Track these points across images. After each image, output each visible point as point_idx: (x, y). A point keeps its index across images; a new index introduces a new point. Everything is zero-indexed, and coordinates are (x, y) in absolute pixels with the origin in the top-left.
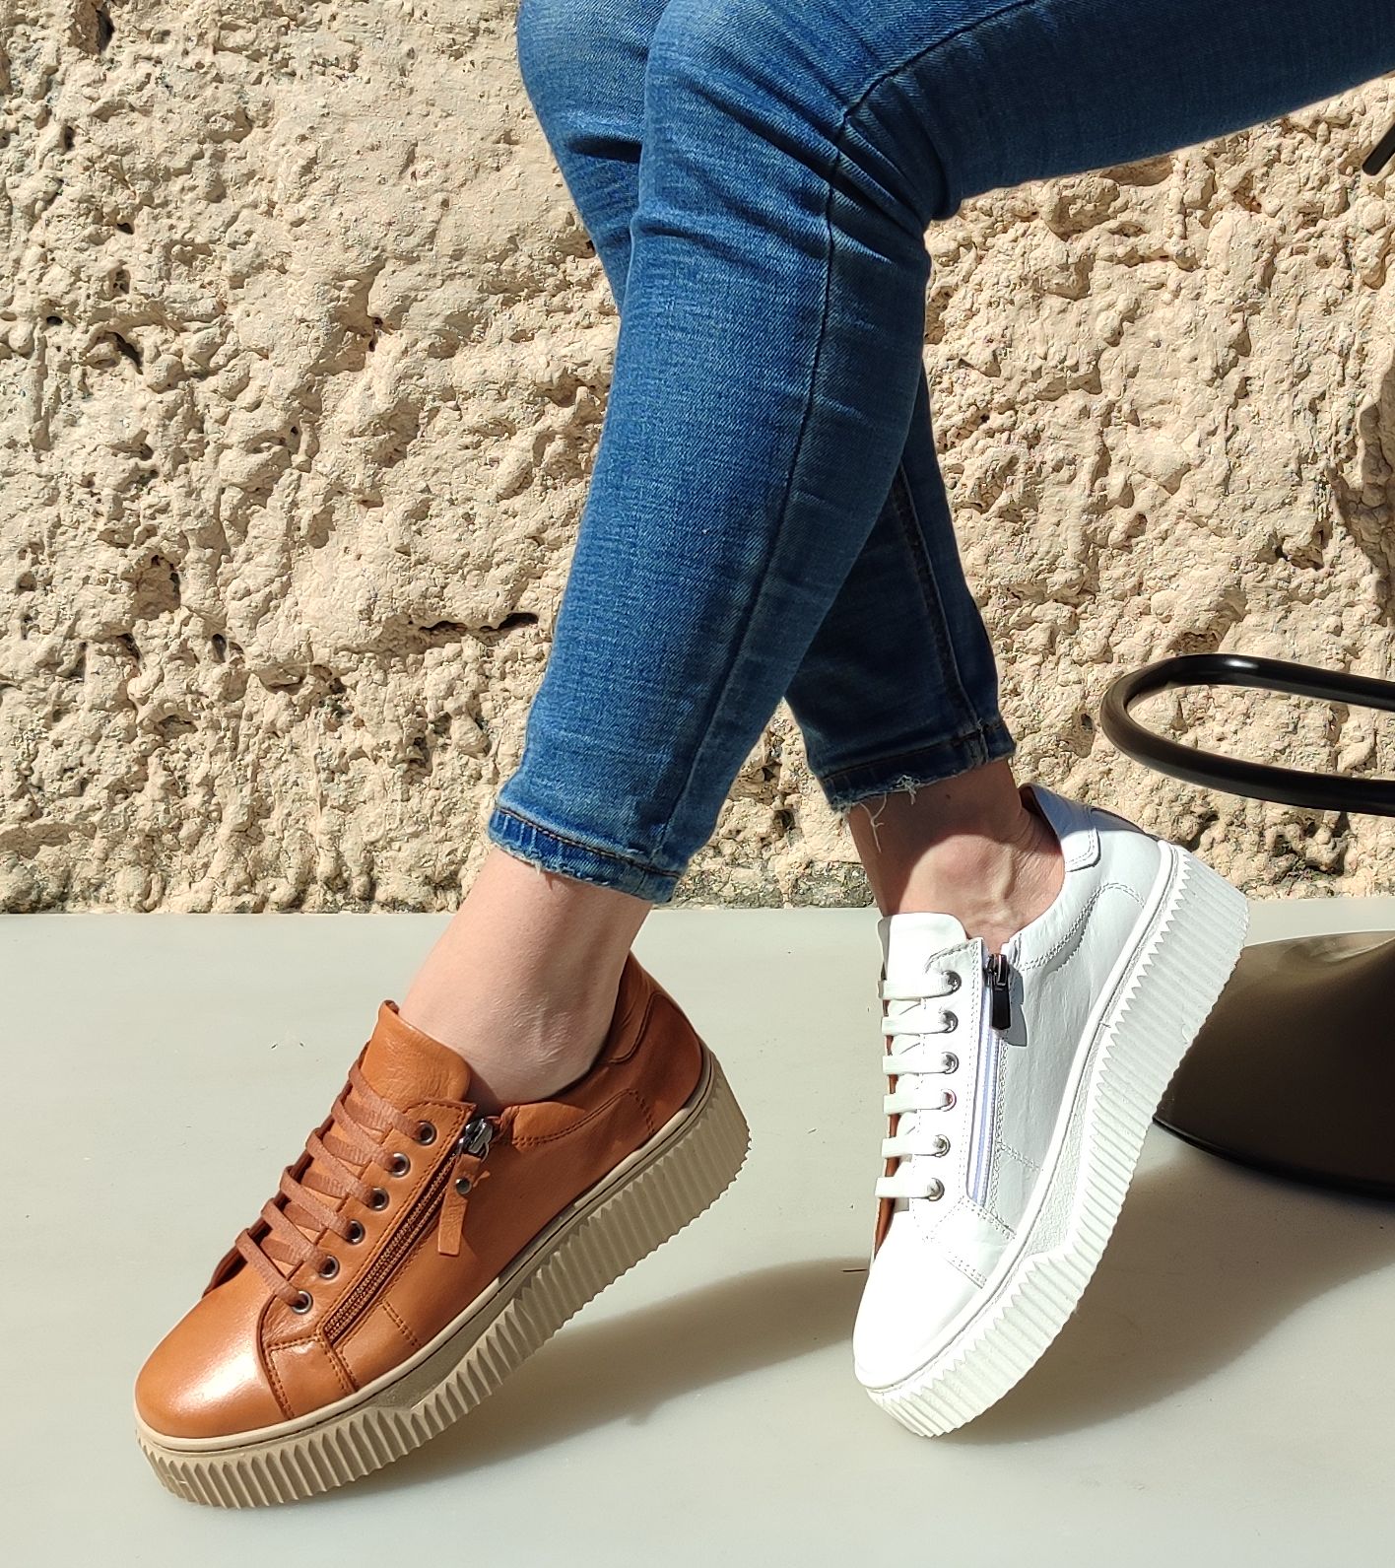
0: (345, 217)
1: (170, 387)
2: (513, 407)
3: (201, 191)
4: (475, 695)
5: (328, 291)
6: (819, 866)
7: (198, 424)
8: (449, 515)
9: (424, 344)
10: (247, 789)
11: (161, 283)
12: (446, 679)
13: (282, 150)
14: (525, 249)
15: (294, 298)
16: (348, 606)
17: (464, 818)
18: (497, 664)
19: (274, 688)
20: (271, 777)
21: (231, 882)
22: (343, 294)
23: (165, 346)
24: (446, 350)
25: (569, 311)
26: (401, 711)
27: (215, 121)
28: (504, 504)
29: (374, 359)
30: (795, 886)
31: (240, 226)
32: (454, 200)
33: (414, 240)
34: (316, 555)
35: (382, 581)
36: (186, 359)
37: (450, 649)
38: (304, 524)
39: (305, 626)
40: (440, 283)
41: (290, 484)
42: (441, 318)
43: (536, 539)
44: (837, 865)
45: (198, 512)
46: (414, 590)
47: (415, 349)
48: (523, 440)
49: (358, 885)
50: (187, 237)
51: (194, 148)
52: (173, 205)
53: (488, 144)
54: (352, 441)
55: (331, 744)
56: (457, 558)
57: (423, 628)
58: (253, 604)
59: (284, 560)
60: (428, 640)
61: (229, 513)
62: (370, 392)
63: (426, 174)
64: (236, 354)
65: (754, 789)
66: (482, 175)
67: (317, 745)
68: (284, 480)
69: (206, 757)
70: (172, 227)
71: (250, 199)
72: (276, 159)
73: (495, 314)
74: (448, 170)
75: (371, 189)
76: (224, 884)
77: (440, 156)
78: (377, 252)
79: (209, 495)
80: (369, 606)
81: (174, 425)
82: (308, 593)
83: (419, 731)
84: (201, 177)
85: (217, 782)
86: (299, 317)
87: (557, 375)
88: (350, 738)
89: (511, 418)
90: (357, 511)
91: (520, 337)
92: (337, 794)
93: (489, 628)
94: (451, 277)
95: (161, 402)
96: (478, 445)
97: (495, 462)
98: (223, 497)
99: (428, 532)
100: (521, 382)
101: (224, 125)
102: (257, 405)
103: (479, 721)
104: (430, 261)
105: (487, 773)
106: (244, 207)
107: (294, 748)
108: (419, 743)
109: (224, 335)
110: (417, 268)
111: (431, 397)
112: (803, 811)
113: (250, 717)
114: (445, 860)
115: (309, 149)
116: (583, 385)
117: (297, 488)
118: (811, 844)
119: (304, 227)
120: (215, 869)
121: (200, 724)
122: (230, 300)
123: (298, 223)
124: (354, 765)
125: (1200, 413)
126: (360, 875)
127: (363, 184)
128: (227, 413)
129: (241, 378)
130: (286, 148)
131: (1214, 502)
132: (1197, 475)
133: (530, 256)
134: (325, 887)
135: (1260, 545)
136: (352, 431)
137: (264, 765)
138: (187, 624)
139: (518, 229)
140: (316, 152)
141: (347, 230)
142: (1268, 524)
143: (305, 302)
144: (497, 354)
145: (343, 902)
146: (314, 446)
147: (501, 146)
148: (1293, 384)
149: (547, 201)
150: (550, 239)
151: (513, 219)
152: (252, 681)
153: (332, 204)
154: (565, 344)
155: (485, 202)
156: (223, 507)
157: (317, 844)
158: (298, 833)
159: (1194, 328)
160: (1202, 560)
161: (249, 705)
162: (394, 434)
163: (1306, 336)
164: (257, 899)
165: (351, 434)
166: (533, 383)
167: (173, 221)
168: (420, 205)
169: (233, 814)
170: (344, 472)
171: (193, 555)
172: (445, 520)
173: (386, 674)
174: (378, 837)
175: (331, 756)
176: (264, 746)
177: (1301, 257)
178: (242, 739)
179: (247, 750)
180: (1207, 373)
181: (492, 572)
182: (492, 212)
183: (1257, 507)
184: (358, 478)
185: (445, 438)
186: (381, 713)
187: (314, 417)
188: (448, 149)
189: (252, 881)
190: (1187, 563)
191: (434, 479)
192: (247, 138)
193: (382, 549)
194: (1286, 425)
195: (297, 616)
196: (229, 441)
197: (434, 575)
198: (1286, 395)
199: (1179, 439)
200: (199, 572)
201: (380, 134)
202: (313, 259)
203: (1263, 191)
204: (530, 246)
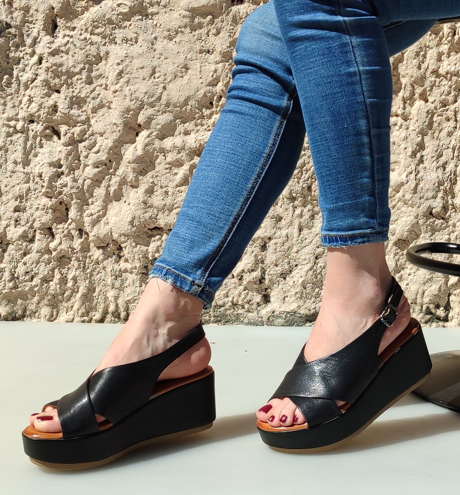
0: (131, 90)
1: (69, 145)
2: (183, 155)
3: (83, 80)
5: (124, 115)
6: (276, 313)
7: (78, 158)
8: (160, 191)
9: (155, 133)
10: (87, 281)
11: (69, 109)
12: (156, 246)
13: (111, 68)
14: (189, 104)
15: (113, 117)
16: (125, 220)
19: (98, 248)
20: (96, 278)
21: (80, 312)
22: (129, 116)
23: (69, 131)
24: (162, 137)
25: (203, 125)
26: (141, 256)
27: (90, 57)
28: (178, 188)
29: (138, 139)
30: (269, 319)
31: (96, 92)
32: (167, 86)
33: (153, 99)
34: (115, 203)
35: (137, 212)
36: (75, 136)
37: (158, 237)
38: (111, 192)
39: (110, 226)
40: (161, 113)
41: (108, 179)
42: (161, 125)
44: (282, 313)
45: (76, 187)
46: (147, 215)
47: (152, 135)
48: (186, 167)
49: (123, 315)
50: (78, 95)
51: (82, 66)
52: (74, 84)
53: (179, 69)
54: (129, 165)
55: (116, 267)
56: (162, 206)
57: (149, 229)
58: (93, 219)
59: (104, 204)
60: (150, 233)
61: (87, 187)
62: (136, 149)
63: (158, 78)
64: (92, 134)
65: (256, 286)
66: (177, 79)
67: (112, 267)
68: (106, 177)
69: (74, 270)
70: (73, 92)
71: (99, 83)
72: (109, 71)
73: (178, 125)
74: (166, 76)
75: (140, 81)
76: (78, 313)
77: (163, 72)
78: (141, 102)
79: (80, 181)
80: (132, 220)
81: (70, 158)
82: (111, 215)
83: (146, 263)
84: (84, 75)
85: (78, 279)
86: (114, 122)
87: (198, 145)
88: (123, 265)
89: (182, 159)
90: (129, 189)
91: (187, 133)
92: (118, 283)
94: (165, 112)
95: (66, 149)
96: (171, 169)
97: (176, 174)
98: (85, 182)
99: (153, 196)
100: (186, 148)
101: (92, 58)
102: (98, 152)
104: (158, 106)
106: (97, 86)
107: (104, 268)
108: (146, 267)
109: (88, 128)
110: (154, 109)
111: (156, 151)
112: (271, 295)
113: (90, 257)
115: (121, 67)
117: (110, 180)
118: (273, 306)
119: (117, 93)
120: (75, 308)
121: (73, 259)
122: (91, 117)
123: (115, 92)
124: (124, 274)
125: (407, 166)
126: (124, 311)
127: (138, 79)
128: (88, 154)
129: (93, 142)
130: (112, 67)
131: (411, 195)
132: (406, 186)
133: (191, 106)
134: (112, 315)
135: (425, 210)
136: (129, 161)
137: (94, 273)
138: (70, 225)
139: (188, 97)
140: (123, 68)
141: (132, 94)
142: (427, 203)
143: (116, 118)
144: (179, 138)
145: (117, 320)
146: (117, 166)
147: (184, 69)
148: (437, 159)
149: (198, 88)
150: (198, 101)
151: (186, 93)
152: (92, 245)
153: (127, 86)
154: (201, 136)
155: (177, 87)
156: (85, 186)
157: (110, 301)
158: (104, 297)
159: (406, 138)
160: (406, 215)
161: (90, 253)
162: (143, 163)
163: (442, 143)
164: (89, 318)
165: (129, 162)
166: (190, 148)
167: (74, 90)
168: (156, 87)
169: (82, 290)
170: (126, 175)
171: (74, 201)
172: (159, 192)
173: (136, 245)
174: (131, 298)
175: (116, 271)
176: (94, 267)
177: (441, 117)
178: (86, 264)
179: (88, 268)
180: (409, 153)
181: (173, 211)
182: (179, 91)
183: (425, 198)
184: (131, 177)
185: (160, 165)
186: (134, 256)
187: (117, 157)
188: (166, 69)
189: (87, 313)
190: (401, 216)
191: (155, 179)
192: (100, 64)
193: (137, 201)
194: (435, 171)
195: (107, 223)
196: (88, 163)
197: (154, 211)
198: (435, 161)
199: (400, 175)
200: (76, 207)
201: (144, 64)
202: (120, 103)
203: (429, 95)
204: (192, 103)
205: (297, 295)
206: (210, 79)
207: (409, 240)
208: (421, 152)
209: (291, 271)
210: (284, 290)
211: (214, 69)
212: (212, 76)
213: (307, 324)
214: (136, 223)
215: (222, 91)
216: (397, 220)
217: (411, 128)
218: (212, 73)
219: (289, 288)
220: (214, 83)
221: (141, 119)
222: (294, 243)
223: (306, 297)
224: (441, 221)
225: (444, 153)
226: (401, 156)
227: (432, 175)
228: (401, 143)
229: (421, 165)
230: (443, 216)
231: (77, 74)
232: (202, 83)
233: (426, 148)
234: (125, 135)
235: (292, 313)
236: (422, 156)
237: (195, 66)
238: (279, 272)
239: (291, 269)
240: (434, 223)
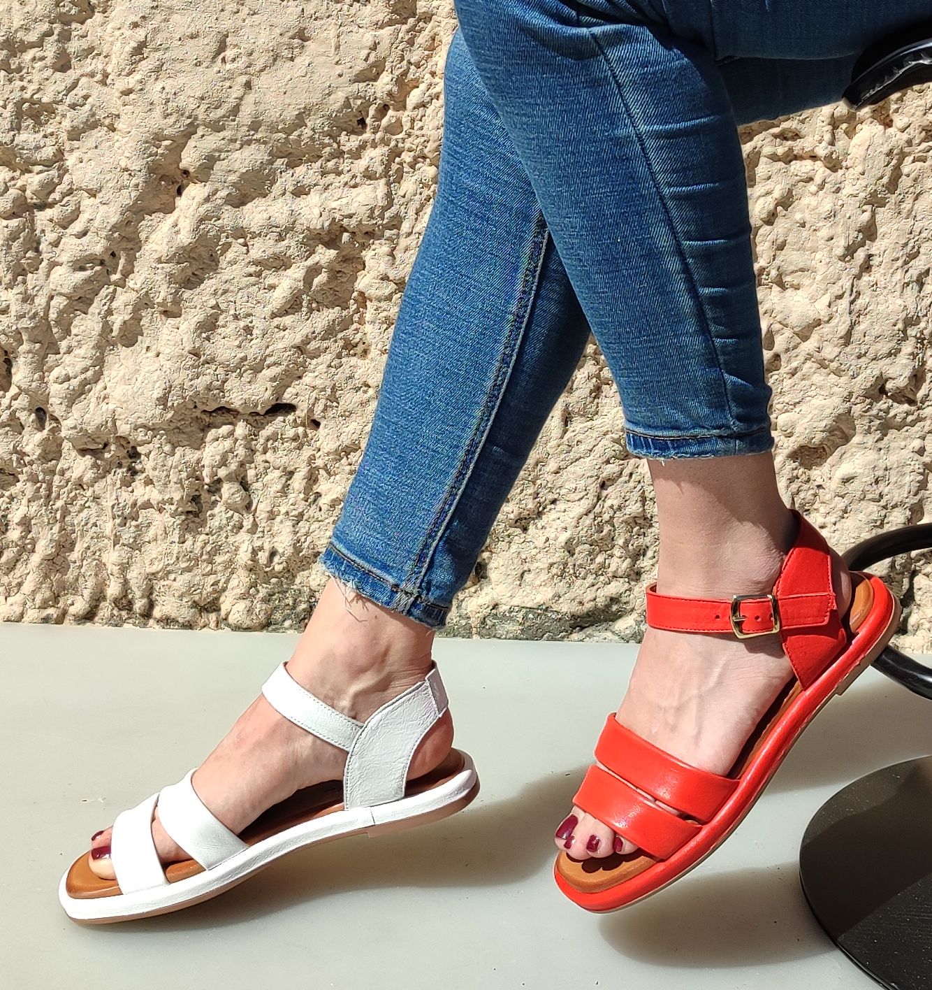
0: (166, 90)
1: (14, 215)
2: (290, 245)
3: (49, 61)
4: (242, 465)
5: (149, 147)
6: (503, 608)
7: (35, 245)
8: (232, 326)
9: (223, 193)
10: (56, 528)
11: (12, 133)
12: (221, 452)
13: (117, 33)
14: (309, 124)
15: (120, 151)
16: (148, 394)
17: (227, 557)
18: (262, 441)
19: (83, 452)
20: (76, 519)
21: (39, 598)
22: (160, 151)
23: (13, 183)
24: (239, 200)
25: (339, 173)
26: (184, 475)
27: (64, 6)
28: (277, 321)
29: (181, 202)
30: (483, 622)
31: (79, 92)
32: (255, 82)
33: (220, 112)
34: (123, 351)
35: (176, 375)
36: (28, 193)
37: (225, 429)
38: (116, 328)
39: (111, 406)
40: (239, 146)
41: (107, 296)
42: (238, 174)
43: (300, 349)
44: (517, 609)
45: (31, 314)
46: (201, 383)
47: (215, 197)
48: (296, 273)
49: (139, 605)
50: (35, 97)
51: (45, 27)
52: (25, 70)
53: (286, 39)
54: (160, 266)
55: (126, 497)
56: (236, 360)
57: (205, 411)
58: (71, 388)
59: (98, 354)
60: (207, 420)
61: (55, 315)
62: (176, 229)
63: (234, 60)
64: (70, 192)
66: (279, 63)
67: (114, 497)
68: (104, 292)
69: (24, 501)
70: (23, 89)
71: (88, 70)
72: (111, 39)
73: (281, 173)
74: (252, 58)
75: (189, 69)
76: (34, 600)
77: (246, 46)
78: (190, 120)
79: (40, 301)
80: (165, 395)
81: (16, 246)
82: (115, 380)
83: (197, 490)
84: (50, 50)
85: (33, 522)
86: (123, 166)
87: (327, 224)
88: (141, 492)
89: (287, 255)
90: (159, 319)
91: (300, 191)
92: (127, 535)
93: (258, 414)
94: (249, 143)
95: (7, 227)
96: (259, 275)
97: (273, 288)
98: (52, 303)
99: (216, 338)
100: (298, 228)
101: (71, 9)
102: (84, 233)
103: (245, 485)
104: (233, 129)
105: (247, 524)
106: (82, 75)
107: (96, 498)
108: (195, 499)
109: (61, 177)
110: (221, 134)
111: (225, 234)
112: (492, 565)
113: (63, 473)
114: (210, 589)
115: (140, 34)
116: (346, 231)
117: (112, 299)
118: (497, 591)
119: (132, 96)
120: (28, 587)
121: (22, 477)
122: (67, 149)
123: (128, 92)
124: (143, 513)
125: (832, 281)
126: (142, 597)
127: (183, 64)
128: (60, 238)
129: (73, 212)
130: (121, 31)
131: (837, 350)
132: (826, 329)
133: (313, 129)
134: (113, 605)
135: (869, 384)
136: (160, 258)
137: (71, 510)
138: (16, 399)
139: (305, 108)
140: (146, 37)
141: (168, 101)
142: (875, 370)
143: (128, 155)
144: (281, 205)
145: (126, 616)
146: (129, 268)
147: (296, 41)
148: (906, 263)
149: (330, 87)
150: (330, 117)
151: (302, 100)
152: (66, 445)
153: (157, 79)
154: (335, 198)
155: (280, 85)
156: (51, 311)
157: (109, 572)
158: (94, 563)
159: (832, 215)
160: (822, 393)
161: (62, 464)
162: (193, 262)
163: (919, 225)
164: (59, 612)
165: (159, 261)
166: (308, 228)
167: (25, 83)
168: (227, 84)
169: (44, 546)
170: (151, 289)
171: (25, 347)
172: (229, 329)
173: (174, 447)
174: (158, 569)
175: (125, 506)
176: (71, 495)
177: (921, 163)
178: (54, 489)
179: (58, 497)
180: (840, 251)
181: (264, 371)
182: (285, 93)
183: (870, 355)
184: (163, 294)
185: (234, 267)
186: (168, 476)
187: (130, 246)
188: (253, 41)
189: (56, 598)
190: (809, 394)
191: (223, 297)
192: (89, 21)
193: (178, 351)
194: (898, 293)
195: (105, 398)
196: (59, 260)
197: (217, 372)
198: (900, 271)
199: (813, 300)
200: (29, 360)
201: (198, 26)
202: (138, 121)
203: (896, 111)
204: (314, 122)
205: (554, 571)
206: (360, 66)
207: (827, 449)
208: (866, 247)
209: (540, 514)
210: (524, 557)
211: (370, 43)
212: (366, 60)
213: (575, 636)
214: (174, 400)
215: (390, 94)
216: (799, 403)
217: (848, 190)
218: (367, 51)
219: (534, 552)
220: (370, 74)
221: (190, 158)
222: (551, 451)
223: (575, 573)
224: (906, 407)
225: (922, 250)
226: (818, 256)
227: (890, 302)
228: (821, 224)
229: (866, 278)
230: (911, 396)
231: (32, 45)
232: (340, 76)
233: (879, 236)
234: (151, 195)
235: (539, 611)
236: (870, 256)
237: (326, 32)
238: (512, 516)
239: (541, 509)
240: (887, 412)
